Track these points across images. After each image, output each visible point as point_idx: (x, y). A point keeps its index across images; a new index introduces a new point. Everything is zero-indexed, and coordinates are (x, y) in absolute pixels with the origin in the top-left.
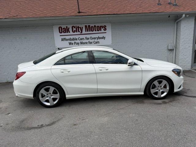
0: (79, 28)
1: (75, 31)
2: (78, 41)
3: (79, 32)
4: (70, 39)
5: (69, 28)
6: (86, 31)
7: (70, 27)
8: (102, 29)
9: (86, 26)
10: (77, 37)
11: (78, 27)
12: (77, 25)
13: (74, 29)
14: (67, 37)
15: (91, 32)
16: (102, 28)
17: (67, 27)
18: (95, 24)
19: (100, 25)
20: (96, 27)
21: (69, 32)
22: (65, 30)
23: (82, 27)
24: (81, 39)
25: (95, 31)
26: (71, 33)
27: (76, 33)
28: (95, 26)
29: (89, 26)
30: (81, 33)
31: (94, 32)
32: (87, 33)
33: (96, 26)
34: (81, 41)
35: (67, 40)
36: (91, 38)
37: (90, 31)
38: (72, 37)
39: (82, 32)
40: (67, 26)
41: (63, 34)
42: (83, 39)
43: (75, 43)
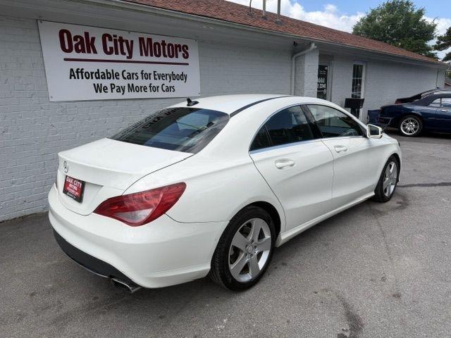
0: (124, 44)
1: (111, 48)
2: (121, 82)
3: (123, 53)
4: (98, 75)
5: (93, 39)
6: (142, 55)
7: (97, 35)
8: (180, 54)
9: (141, 40)
10: (118, 68)
11: (121, 38)
12: (119, 34)
13: (110, 44)
14: (89, 67)
15: (154, 59)
16: (180, 51)
17: (87, 34)
18: (164, 38)
19: (175, 42)
20: (166, 47)
21: (95, 52)
22: (82, 42)
23: (132, 42)
24: (130, 76)
25: (165, 56)
26: (101, 55)
27: (113, 57)
28: (164, 43)
29: (149, 40)
30: (128, 58)
31: (162, 59)
32: (144, 58)
33: (167, 43)
34: (131, 82)
35: (89, 76)
36: (155, 75)
37: (152, 55)
38: (103, 67)
39: (130, 56)
40: (87, 29)
41: (74, 55)
42: (135, 77)
43: (112, 89)
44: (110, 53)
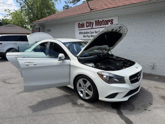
0: (91, 24)
1: (88, 25)
2: (89, 35)
3: (91, 26)
4: (84, 33)
5: (84, 24)
6: (96, 26)
7: (85, 22)
8: (109, 23)
9: (96, 21)
10: (89, 31)
11: (90, 22)
13: (88, 24)
14: (83, 31)
15: (100, 26)
16: (109, 22)
19: (107, 19)
20: (104, 22)
21: (84, 27)
22: (82, 26)
23: (93, 22)
24: (92, 33)
25: (103, 25)
28: (103, 21)
29: (98, 21)
30: (92, 27)
31: (102, 26)
32: (97, 27)
33: (104, 20)
34: (92, 34)
35: (82, 33)
36: (99, 32)
38: (85, 31)
40: (83, 22)
41: (80, 29)
42: (93, 33)
43: (87, 36)
44: (87, 27)
